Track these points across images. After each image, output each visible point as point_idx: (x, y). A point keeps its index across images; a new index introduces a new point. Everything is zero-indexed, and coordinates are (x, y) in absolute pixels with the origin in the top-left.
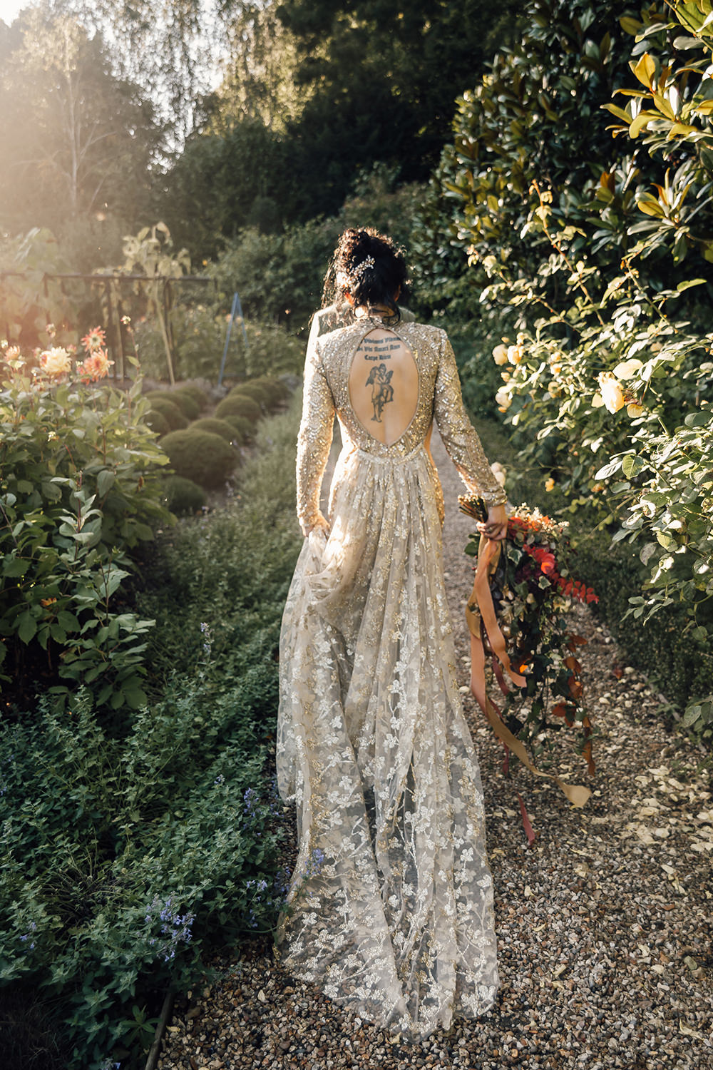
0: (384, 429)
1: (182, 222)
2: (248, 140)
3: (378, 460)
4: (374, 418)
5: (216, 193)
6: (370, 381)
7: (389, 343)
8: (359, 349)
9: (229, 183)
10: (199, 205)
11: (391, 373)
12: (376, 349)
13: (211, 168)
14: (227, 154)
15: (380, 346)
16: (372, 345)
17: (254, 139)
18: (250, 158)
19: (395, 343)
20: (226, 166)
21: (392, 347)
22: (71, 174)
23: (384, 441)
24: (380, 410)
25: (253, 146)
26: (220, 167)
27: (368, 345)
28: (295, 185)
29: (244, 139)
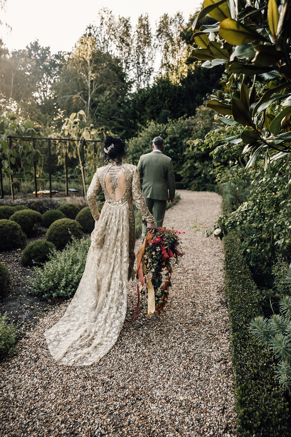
0: (115, 196)
1: (131, 121)
2: (162, 86)
3: (113, 206)
4: (112, 193)
5: (146, 108)
6: (111, 181)
7: (117, 170)
8: (108, 172)
9: (152, 104)
10: (138, 113)
11: (117, 179)
12: (113, 172)
13: (145, 98)
14: (153, 92)
15: (114, 171)
16: (112, 171)
17: (165, 86)
18: (162, 93)
19: (119, 170)
20: (151, 97)
21: (118, 171)
22: (87, 102)
23: (115, 200)
24: (114, 190)
25: (164, 89)
26: (148, 97)
27: (111, 170)
28: (181, 105)
29: (160, 86)
